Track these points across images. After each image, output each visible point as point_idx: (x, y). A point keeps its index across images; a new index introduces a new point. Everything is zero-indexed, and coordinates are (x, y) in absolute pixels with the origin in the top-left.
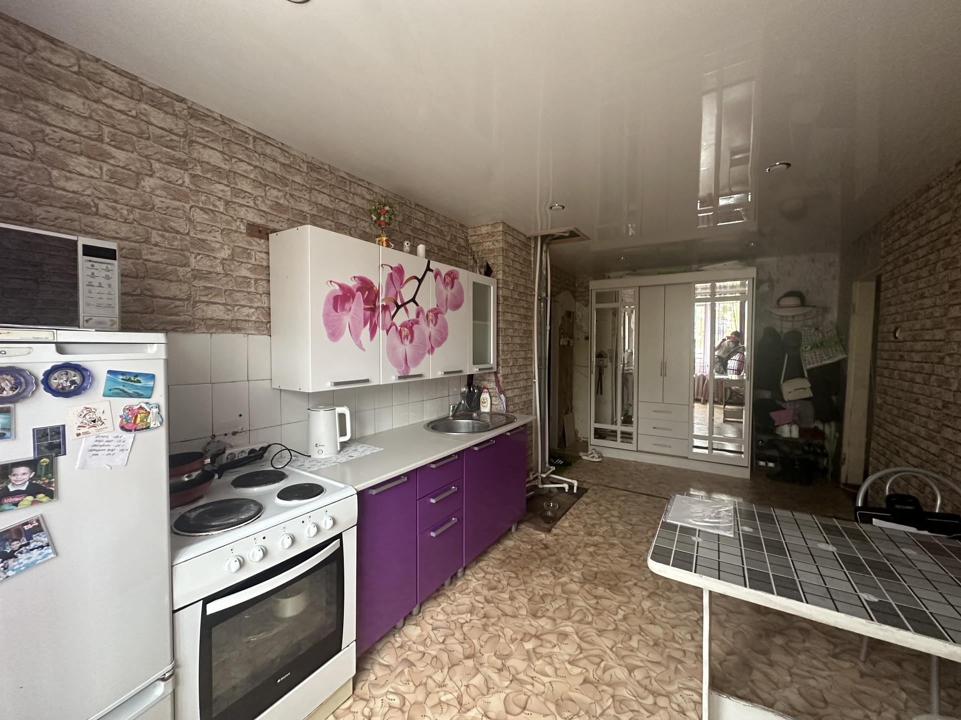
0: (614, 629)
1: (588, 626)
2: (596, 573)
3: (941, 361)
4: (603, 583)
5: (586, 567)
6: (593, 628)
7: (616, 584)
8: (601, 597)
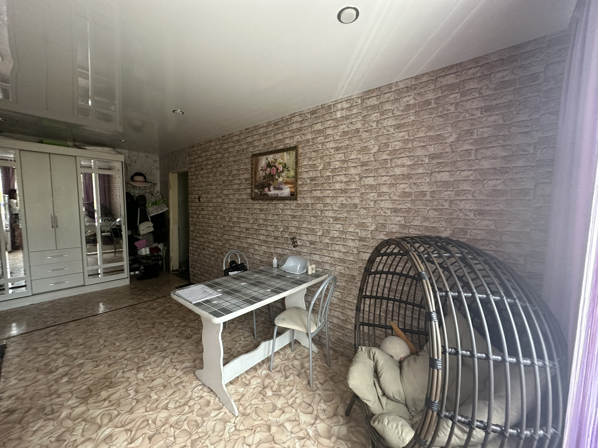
0: (137, 402)
1: (119, 417)
2: (89, 388)
3: (221, 210)
4: (101, 389)
5: (74, 392)
6: (124, 414)
7: (111, 382)
8: (109, 397)
